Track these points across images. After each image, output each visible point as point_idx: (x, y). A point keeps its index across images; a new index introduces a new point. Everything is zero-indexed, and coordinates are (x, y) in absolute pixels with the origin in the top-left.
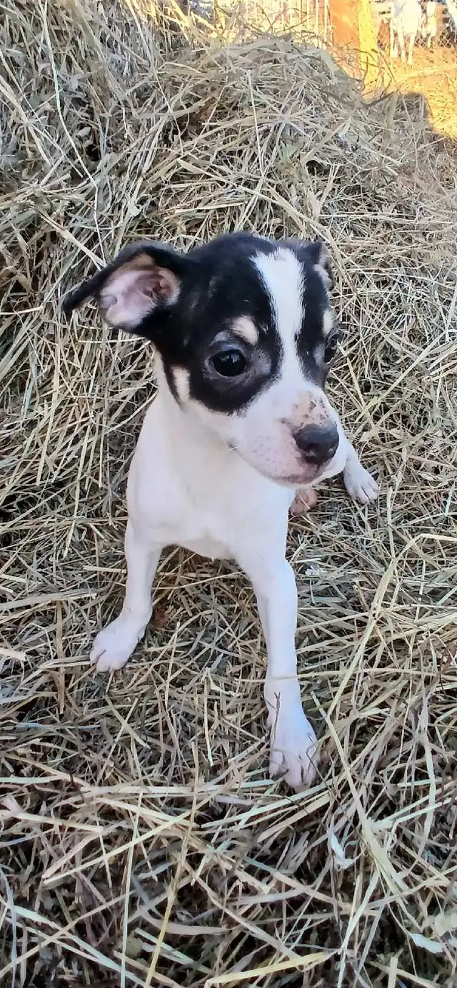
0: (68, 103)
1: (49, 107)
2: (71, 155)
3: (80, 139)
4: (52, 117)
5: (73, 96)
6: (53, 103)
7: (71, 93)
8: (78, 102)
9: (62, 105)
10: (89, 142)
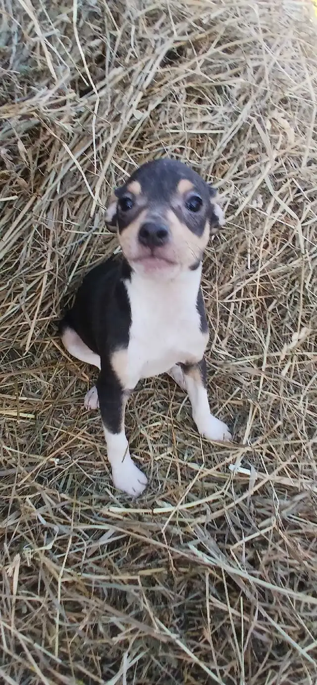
0: (84, 15)
1: (66, 19)
2: (80, 63)
3: (91, 48)
4: (67, 28)
5: (90, 9)
6: (70, 15)
7: (89, 6)
8: (93, 16)
9: (79, 16)
10: (99, 52)
